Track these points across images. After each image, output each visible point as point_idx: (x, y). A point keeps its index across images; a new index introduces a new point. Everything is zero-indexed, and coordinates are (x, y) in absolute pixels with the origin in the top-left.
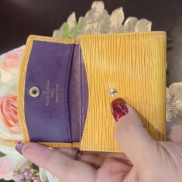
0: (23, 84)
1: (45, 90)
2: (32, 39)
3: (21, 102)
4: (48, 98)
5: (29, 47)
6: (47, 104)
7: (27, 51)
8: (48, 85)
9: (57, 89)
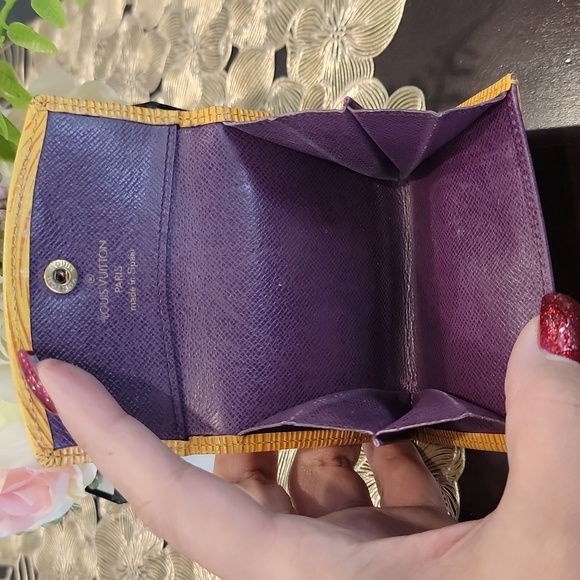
0: (21, 250)
1: (94, 271)
2: (43, 108)
3: (18, 311)
4: (104, 295)
5: (34, 132)
6: (104, 317)
7: (29, 145)
8: (103, 254)
9: (133, 265)
